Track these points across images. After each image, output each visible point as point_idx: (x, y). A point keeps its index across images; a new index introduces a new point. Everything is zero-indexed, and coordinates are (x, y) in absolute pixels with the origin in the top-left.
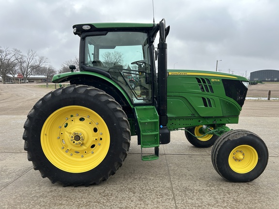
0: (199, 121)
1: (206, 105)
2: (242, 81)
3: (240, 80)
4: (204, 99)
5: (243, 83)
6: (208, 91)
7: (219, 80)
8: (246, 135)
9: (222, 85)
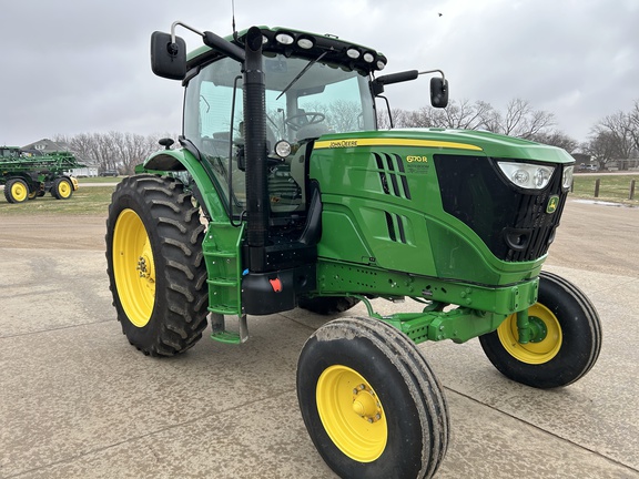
0: (391, 281)
1: (393, 236)
2: (495, 160)
3: (489, 154)
4: (389, 217)
5: (501, 165)
6: (397, 193)
7: (425, 159)
8: (350, 337)
9: (432, 172)
